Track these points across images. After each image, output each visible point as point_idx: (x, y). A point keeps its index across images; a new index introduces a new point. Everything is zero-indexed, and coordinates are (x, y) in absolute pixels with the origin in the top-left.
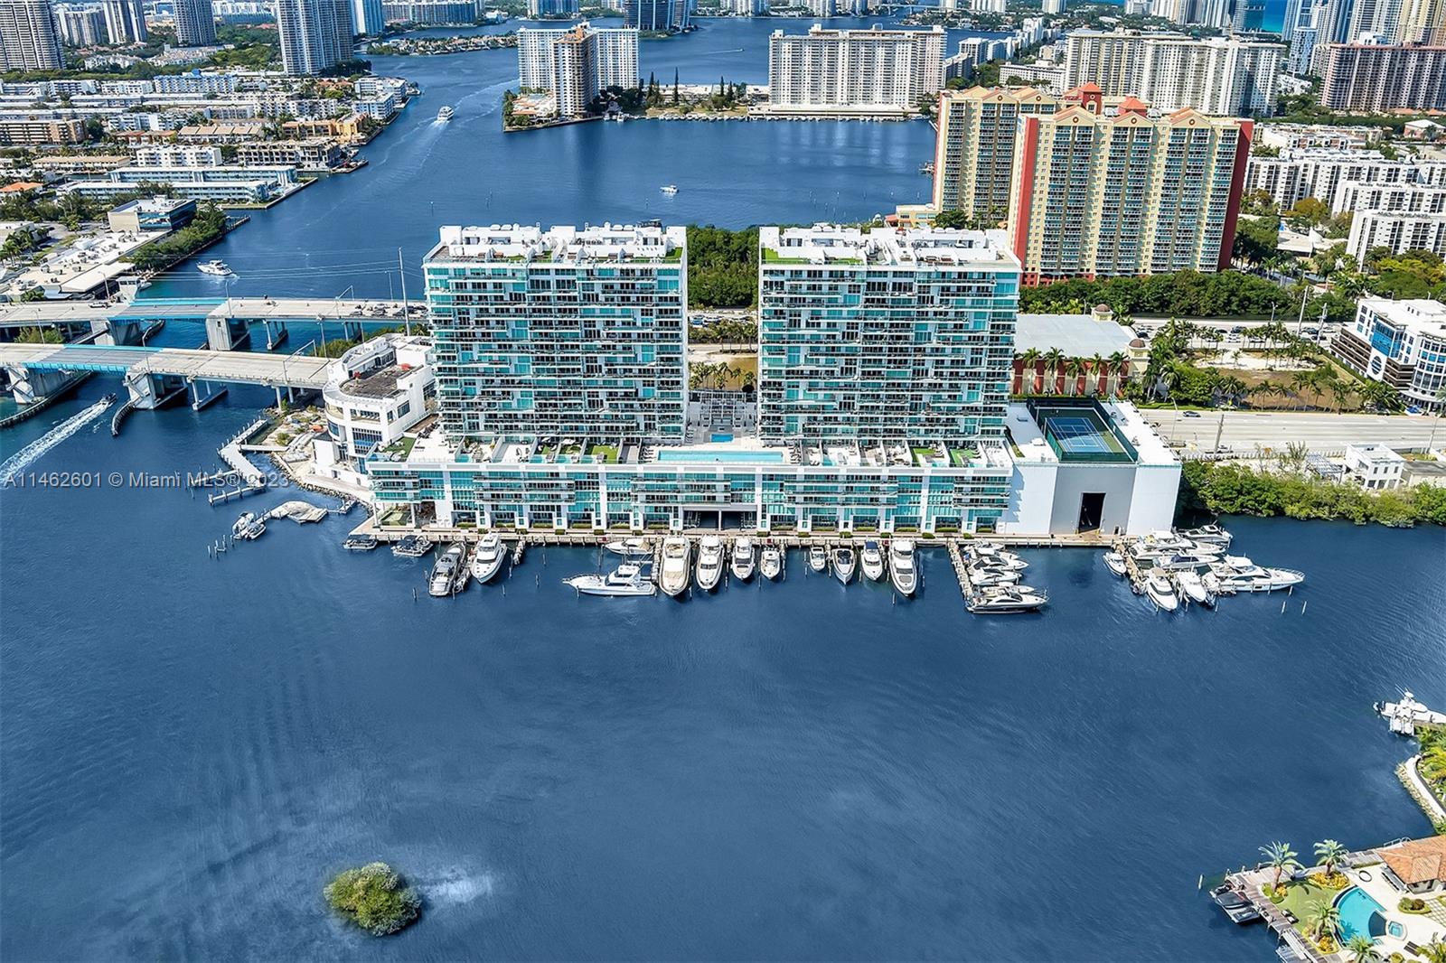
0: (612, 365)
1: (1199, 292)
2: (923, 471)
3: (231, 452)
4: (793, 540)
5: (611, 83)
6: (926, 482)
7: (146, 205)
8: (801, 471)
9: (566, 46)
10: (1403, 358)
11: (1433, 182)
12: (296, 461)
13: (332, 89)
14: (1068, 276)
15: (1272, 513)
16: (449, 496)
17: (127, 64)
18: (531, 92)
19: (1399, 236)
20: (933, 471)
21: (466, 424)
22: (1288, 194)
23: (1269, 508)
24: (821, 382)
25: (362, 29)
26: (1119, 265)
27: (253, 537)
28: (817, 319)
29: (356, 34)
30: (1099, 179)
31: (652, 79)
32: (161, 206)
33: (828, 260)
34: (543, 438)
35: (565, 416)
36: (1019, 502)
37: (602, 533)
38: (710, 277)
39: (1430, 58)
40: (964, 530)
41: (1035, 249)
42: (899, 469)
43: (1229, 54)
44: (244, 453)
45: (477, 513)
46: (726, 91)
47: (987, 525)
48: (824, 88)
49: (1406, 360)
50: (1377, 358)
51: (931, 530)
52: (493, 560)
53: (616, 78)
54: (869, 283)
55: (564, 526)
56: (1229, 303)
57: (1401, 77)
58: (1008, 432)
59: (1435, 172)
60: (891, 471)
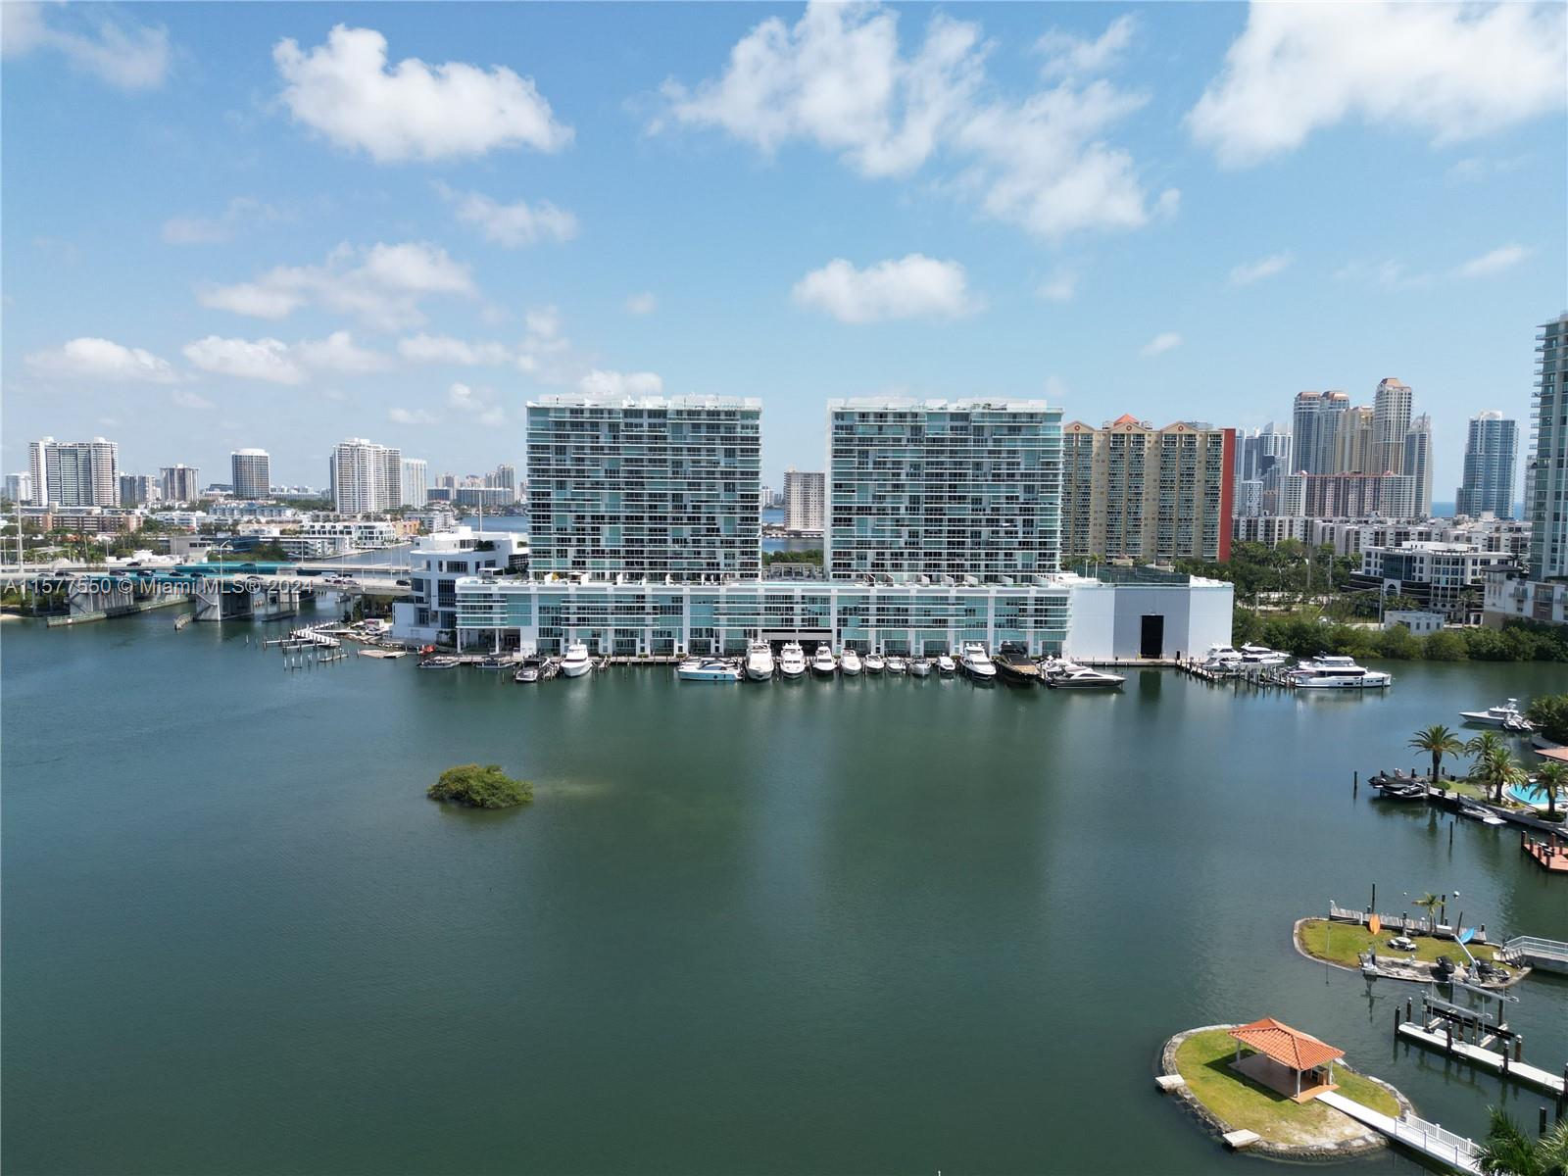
2: (988, 591)
6: (992, 604)
8: (874, 591)
10: (1417, 578)
16: (535, 622)
20: (998, 592)
24: (888, 519)
33: (889, 409)
37: (683, 656)
39: (1371, 483)
42: (966, 590)
49: (1421, 579)
50: (1392, 586)
55: (647, 652)
57: (1347, 500)
60: (958, 591)
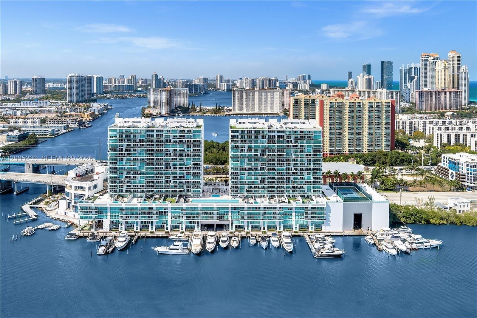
0: (175, 166)
1: (385, 158)
2: (292, 205)
3: (26, 207)
4: (244, 234)
5: (179, 105)
6: (294, 210)
7: (10, 133)
8: (246, 206)
9: (164, 91)
10: (461, 172)
11: (458, 124)
12: (51, 210)
13: (83, 105)
14: (339, 154)
15: (426, 223)
16: (109, 217)
17: (13, 98)
18: (151, 107)
19: (450, 139)
20: (296, 205)
21: (118, 190)
22: (411, 131)
23: (424, 221)
24: (253, 172)
25: (95, 91)
26: (356, 149)
27: (29, 235)
28: (251, 148)
29: (93, 93)
30: (346, 120)
31: (193, 103)
32: (16, 133)
33: (254, 128)
34: (147, 195)
35: (157, 186)
36: (330, 218)
37: (168, 233)
38: (211, 156)
39: (448, 93)
40: (310, 230)
41: (326, 144)
42: (283, 205)
43: (384, 93)
44: (31, 208)
45: (120, 225)
46: (218, 107)
47: (318, 228)
48: (251, 106)
49: (462, 172)
50: (452, 173)
51: (297, 230)
52: (124, 241)
53: (180, 103)
54: (269, 135)
55: (154, 230)
56: (396, 161)
57: (440, 100)
58: (323, 193)
59: (458, 122)
60: (280, 205)
